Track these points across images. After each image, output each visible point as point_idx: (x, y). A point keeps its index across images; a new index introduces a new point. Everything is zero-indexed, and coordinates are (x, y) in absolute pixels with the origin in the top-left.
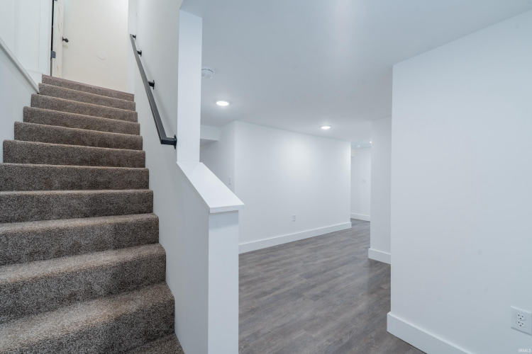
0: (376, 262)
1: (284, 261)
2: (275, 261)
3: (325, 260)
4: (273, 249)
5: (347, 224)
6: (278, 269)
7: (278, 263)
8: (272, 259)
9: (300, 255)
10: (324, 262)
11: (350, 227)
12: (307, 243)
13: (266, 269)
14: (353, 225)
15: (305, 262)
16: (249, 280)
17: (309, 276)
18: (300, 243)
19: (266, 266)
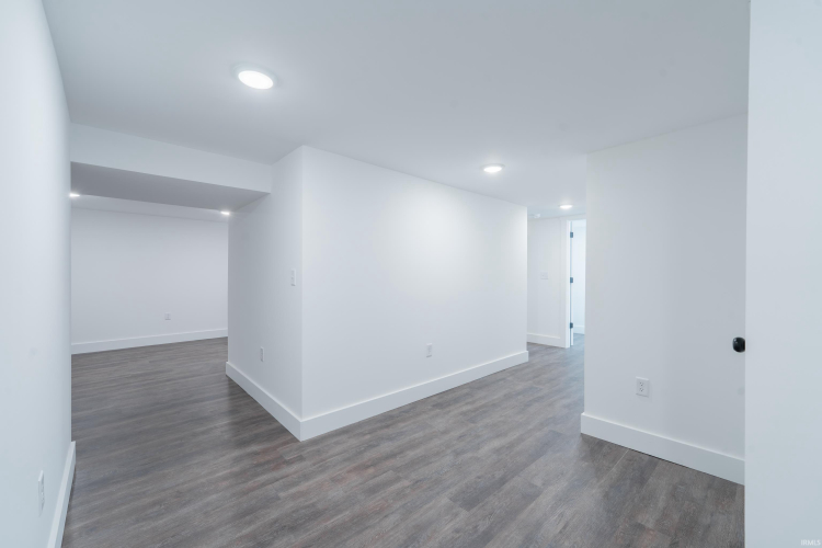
0: (601, 444)
1: (411, 454)
2: (392, 455)
3: (496, 443)
4: (389, 420)
5: (520, 355)
6: (398, 479)
7: (397, 462)
8: (386, 447)
9: (445, 432)
10: (498, 451)
11: (526, 359)
12: (456, 401)
13: (371, 483)
14: (531, 354)
15: (457, 454)
16: (330, 524)
17: (470, 499)
18: (443, 401)
19: (371, 471)
